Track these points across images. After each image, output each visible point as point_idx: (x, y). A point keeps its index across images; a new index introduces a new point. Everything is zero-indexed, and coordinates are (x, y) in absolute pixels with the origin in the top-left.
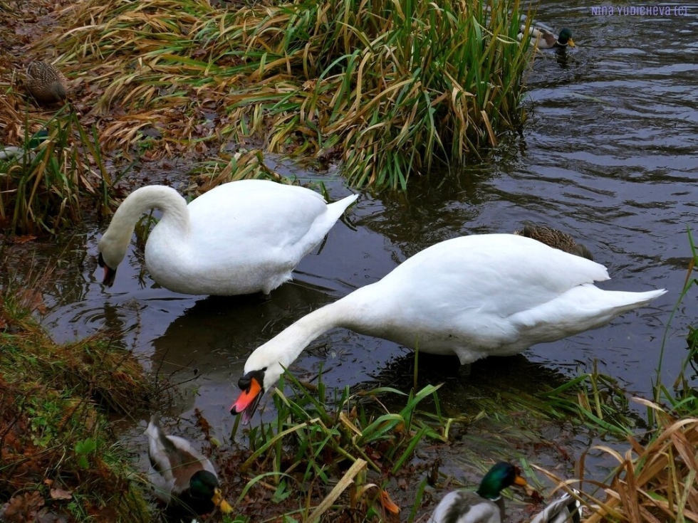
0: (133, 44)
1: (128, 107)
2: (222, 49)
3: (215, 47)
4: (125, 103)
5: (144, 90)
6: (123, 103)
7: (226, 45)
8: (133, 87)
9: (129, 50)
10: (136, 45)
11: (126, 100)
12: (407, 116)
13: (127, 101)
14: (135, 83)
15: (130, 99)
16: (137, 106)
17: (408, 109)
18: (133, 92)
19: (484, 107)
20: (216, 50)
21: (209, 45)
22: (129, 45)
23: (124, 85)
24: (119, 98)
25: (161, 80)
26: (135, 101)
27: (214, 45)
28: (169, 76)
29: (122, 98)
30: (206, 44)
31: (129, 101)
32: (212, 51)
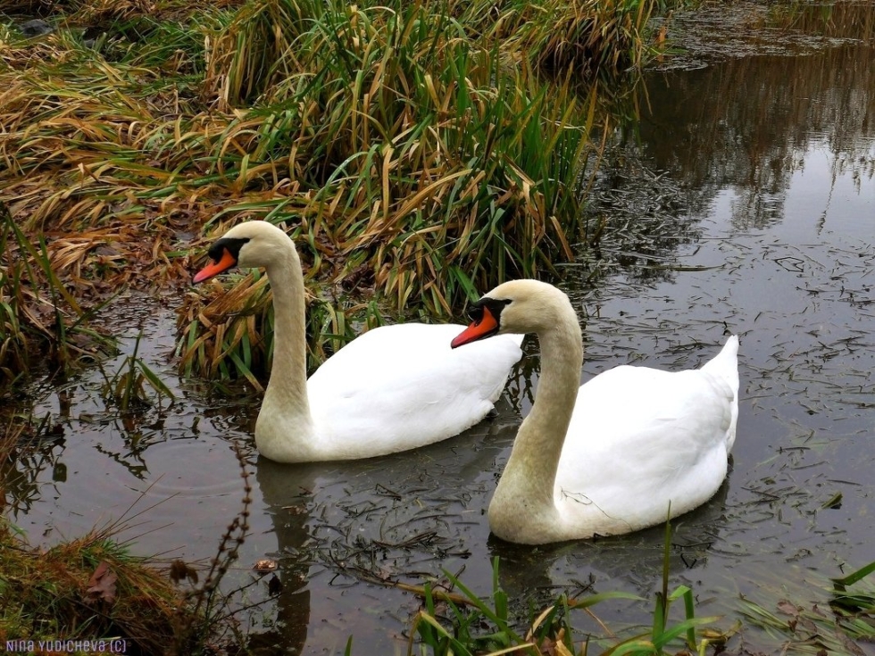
0: (62, 156)
1: (69, 228)
2: (180, 160)
3: (171, 158)
4: (64, 223)
5: (88, 205)
6: (61, 224)
7: (185, 155)
8: (72, 203)
9: (57, 163)
10: (66, 157)
11: (64, 219)
12: (465, 220)
13: (67, 220)
14: (75, 198)
15: (70, 218)
16: (81, 226)
17: (465, 211)
18: (74, 209)
19: (554, 212)
20: (171, 163)
21: (162, 155)
22: (55, 157)
23: (60, 200)
24: (55, 216)
25: (111, 194)
26: (78, 220)
27: (170, 155)
28: (121, 188)
29: (59, 217)
30: (159, 155)
31: (69, 221)
32: (167, 163)
